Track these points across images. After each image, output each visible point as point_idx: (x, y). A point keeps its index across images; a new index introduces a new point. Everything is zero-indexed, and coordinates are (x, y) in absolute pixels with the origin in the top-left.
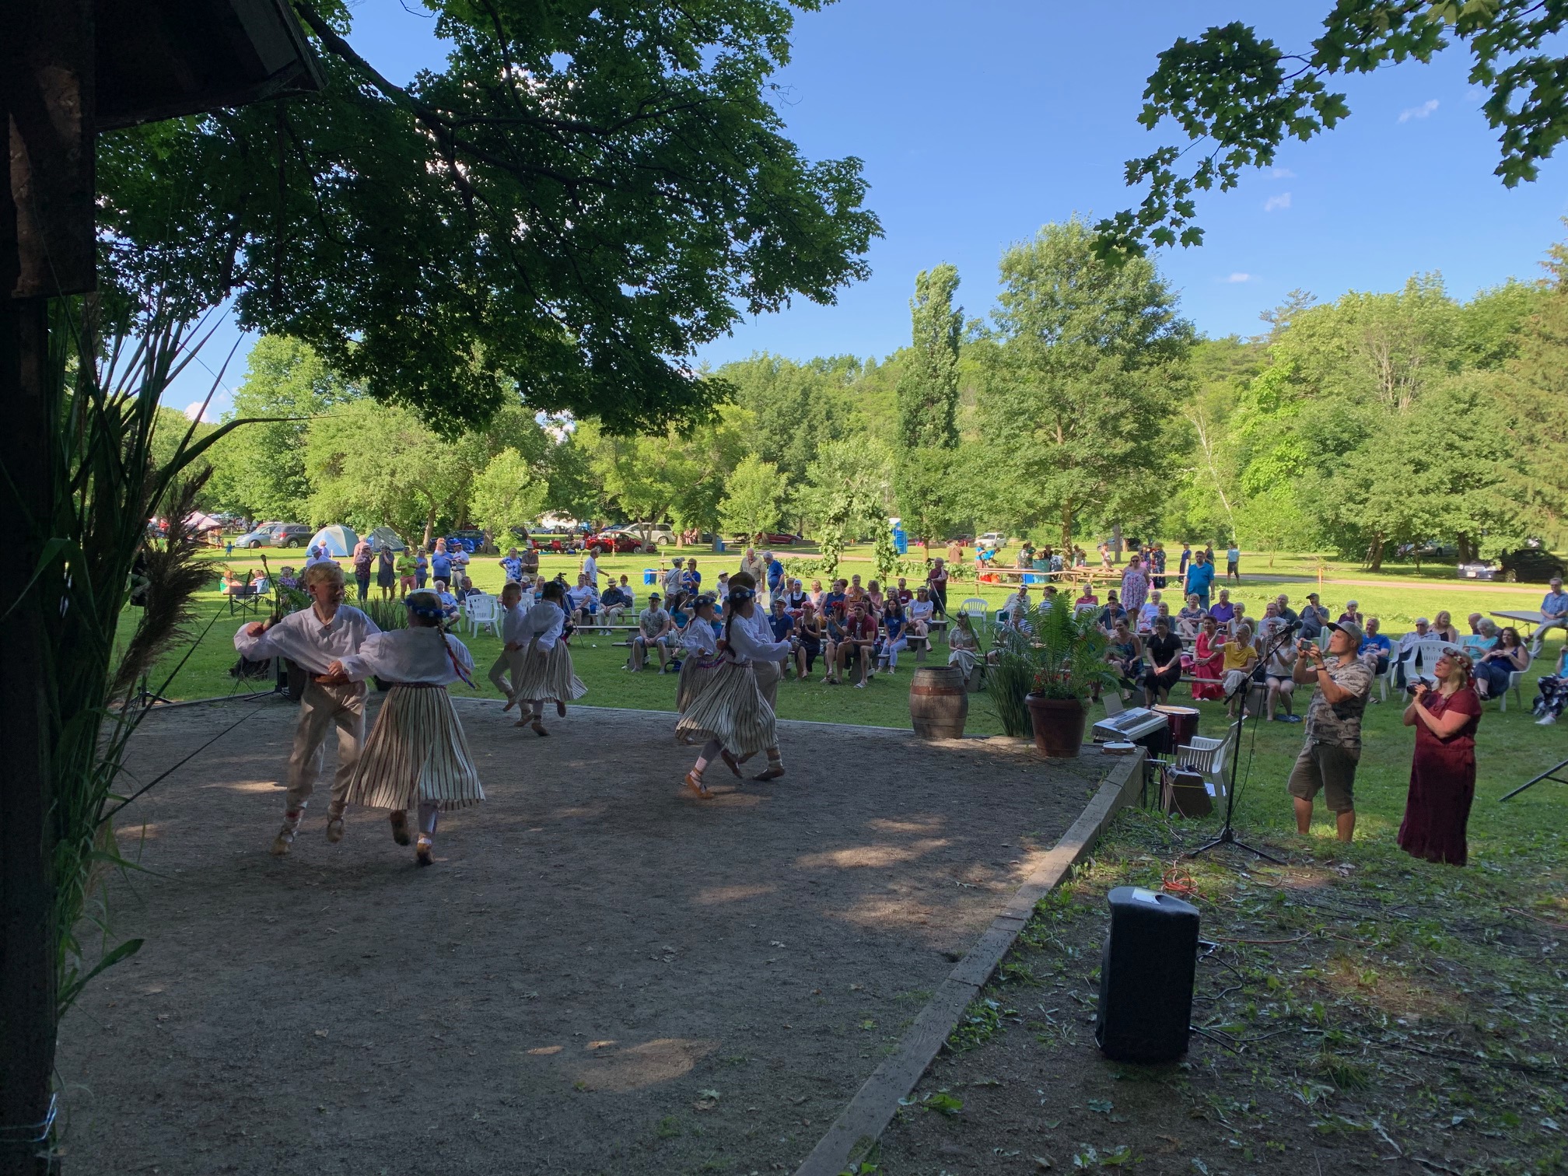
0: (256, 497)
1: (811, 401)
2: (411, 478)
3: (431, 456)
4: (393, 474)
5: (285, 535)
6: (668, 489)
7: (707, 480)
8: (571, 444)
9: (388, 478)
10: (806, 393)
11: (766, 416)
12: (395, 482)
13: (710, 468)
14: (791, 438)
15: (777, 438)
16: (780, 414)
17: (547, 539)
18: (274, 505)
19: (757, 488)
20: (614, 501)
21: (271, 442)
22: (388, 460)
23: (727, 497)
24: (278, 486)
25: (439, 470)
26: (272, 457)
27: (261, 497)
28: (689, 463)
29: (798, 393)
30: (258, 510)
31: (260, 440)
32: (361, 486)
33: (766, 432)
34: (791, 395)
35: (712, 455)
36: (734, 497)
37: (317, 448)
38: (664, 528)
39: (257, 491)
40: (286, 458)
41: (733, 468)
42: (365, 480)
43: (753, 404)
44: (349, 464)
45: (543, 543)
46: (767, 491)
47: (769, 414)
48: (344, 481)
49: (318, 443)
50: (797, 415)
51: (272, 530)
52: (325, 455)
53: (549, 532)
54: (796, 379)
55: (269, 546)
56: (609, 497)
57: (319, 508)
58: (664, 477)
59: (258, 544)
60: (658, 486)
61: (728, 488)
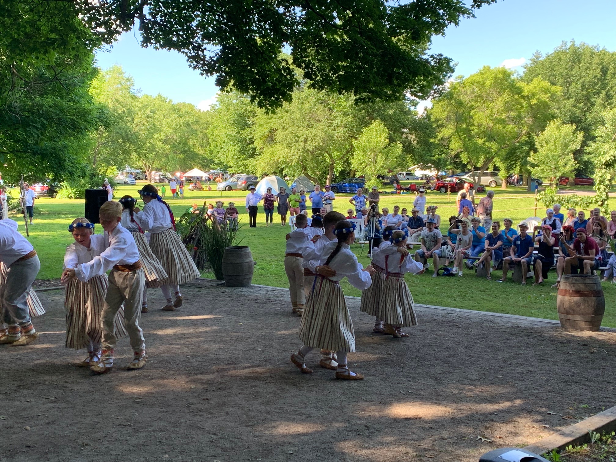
0: (229, 158)
1: (609, 76)
2: (317, 144)
3: (331, 128)
4: (306, 141)
5: (246, 183)
6: (494, 146)
7: (524, 138)
8: (428, 116)
9: (302, 144)
10: (604, 71)
11: (572, 89)
12: (308, 147)
13: (525, 130)
14: (593, 105)
15: (581, 105)
16: (583, 87)
17: (408, 184)
18: (240, 163)
19: (558, 144)
20: (457, 156)
21: (238, 123)
22: (303, 132)
23: (536, 151)
24: (242, 151)
25: (335, 138)
26: (239, 133)
27: (232, 159)
28: (511, 127)
29: (598, 70)
30: (231, 167)
31: (231, 122)
32: (286, 150)
33: (572, 101)
34: (592, 72)
35: (528, 120)
36: (541, 150)
37: (261, 126)
38: (494, 174)
39: (230, 154)
40: (246, 133)
41: (543, 129)
42: (289, 146)
43: (561, 81)
44: (279, 136)
45: (404, 187)
46: (566, 146)
47: (574, 88)
48: (278, 147)
49: (262, 123)
50: (598, 87)
51: (238, 179)
52: (266, 130)
53: (417, 179)
54: (596, 60)
55: (237, 189)
56: (453, 153)
57: (262, 164)
58: (491, 138)
59: (230, 188)
60: (488, 144)
61: (537, 145)
